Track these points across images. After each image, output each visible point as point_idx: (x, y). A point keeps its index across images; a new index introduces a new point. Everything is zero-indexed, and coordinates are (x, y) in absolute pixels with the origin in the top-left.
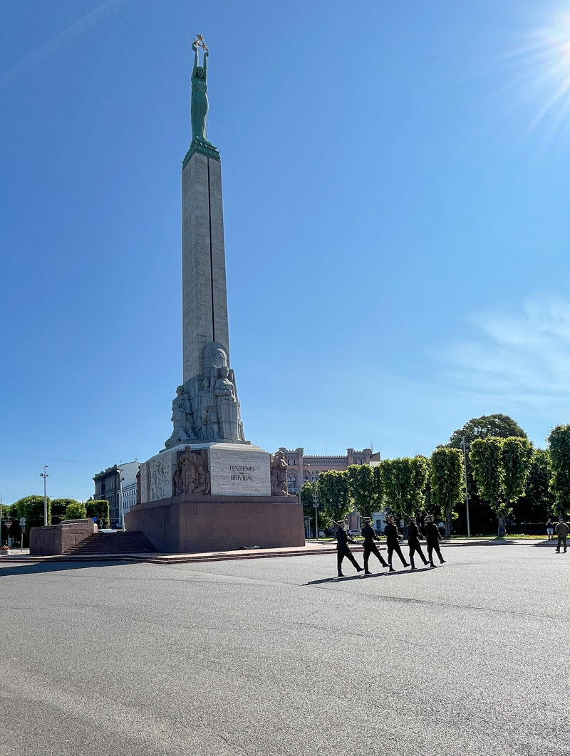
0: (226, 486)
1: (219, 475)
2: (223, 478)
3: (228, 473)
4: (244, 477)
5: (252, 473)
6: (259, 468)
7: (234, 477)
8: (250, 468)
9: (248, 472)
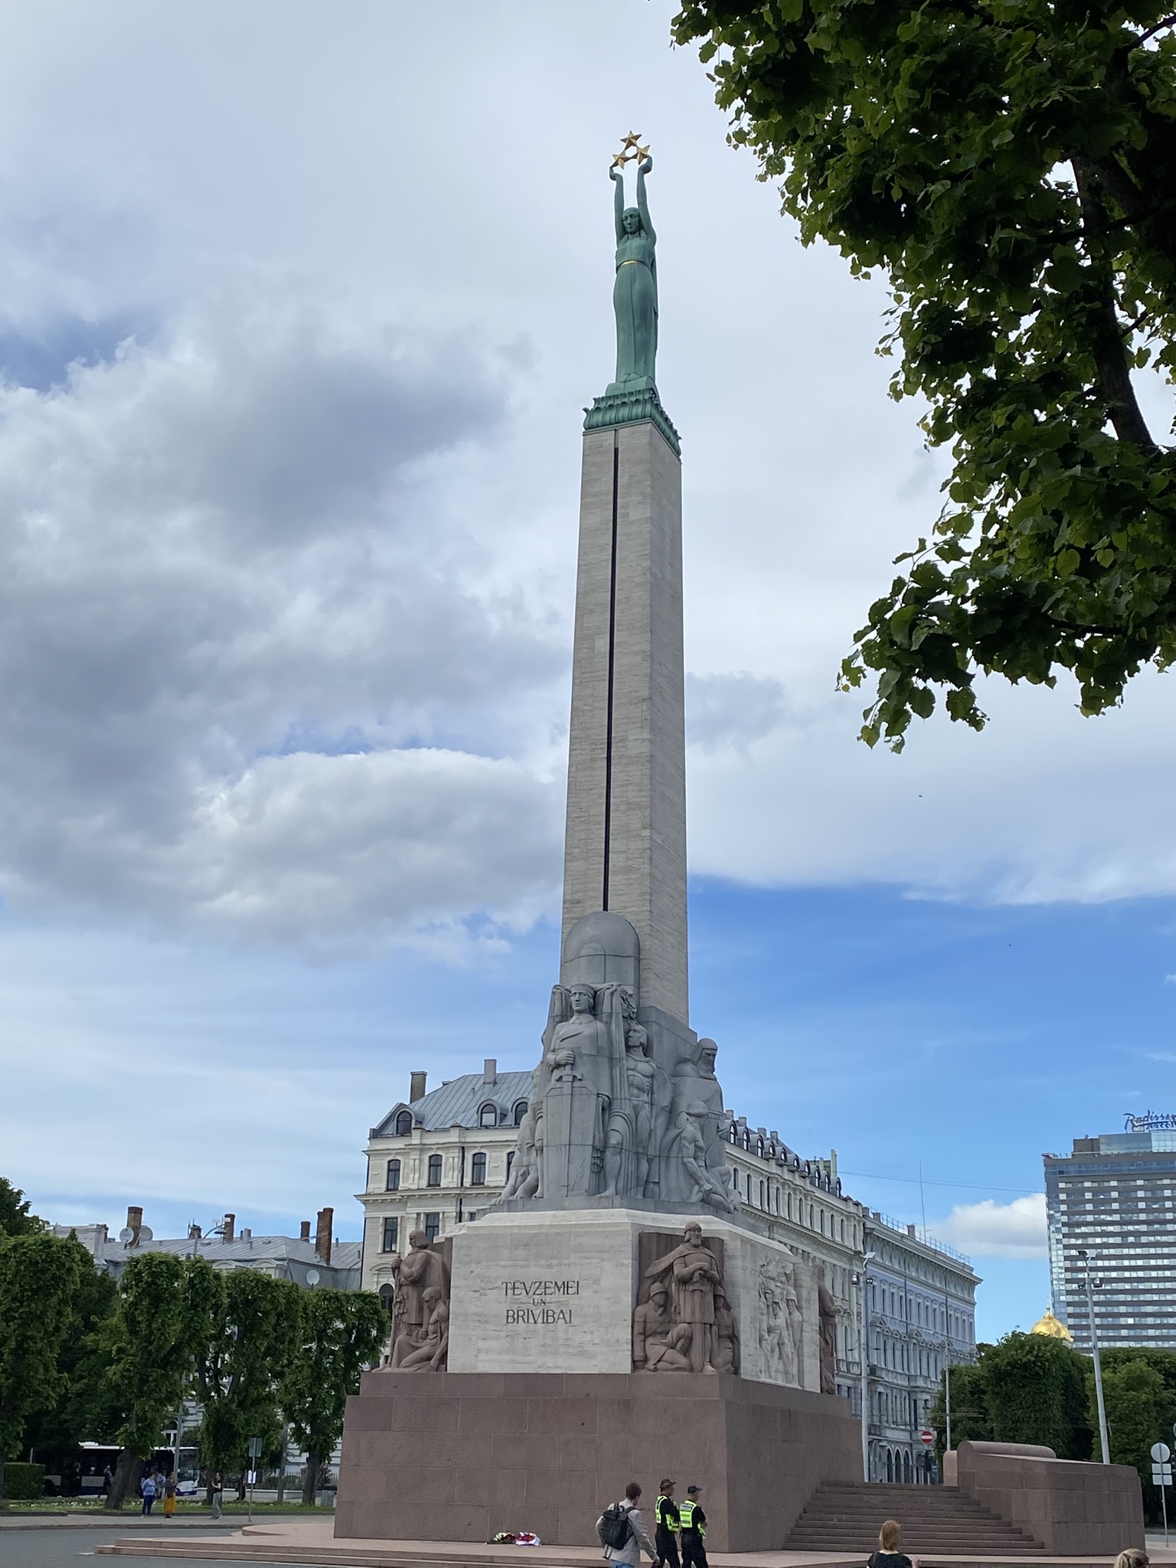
0: (491, 1344)
1: (472, 1309)
2: (482, 1319)
3: (497, 1303)
4: (544, 1312)
5: (573, 1301)
6: (597, 1281)
7: (513, 1317)
8: (566, 1286)
9: (559, 1296)
